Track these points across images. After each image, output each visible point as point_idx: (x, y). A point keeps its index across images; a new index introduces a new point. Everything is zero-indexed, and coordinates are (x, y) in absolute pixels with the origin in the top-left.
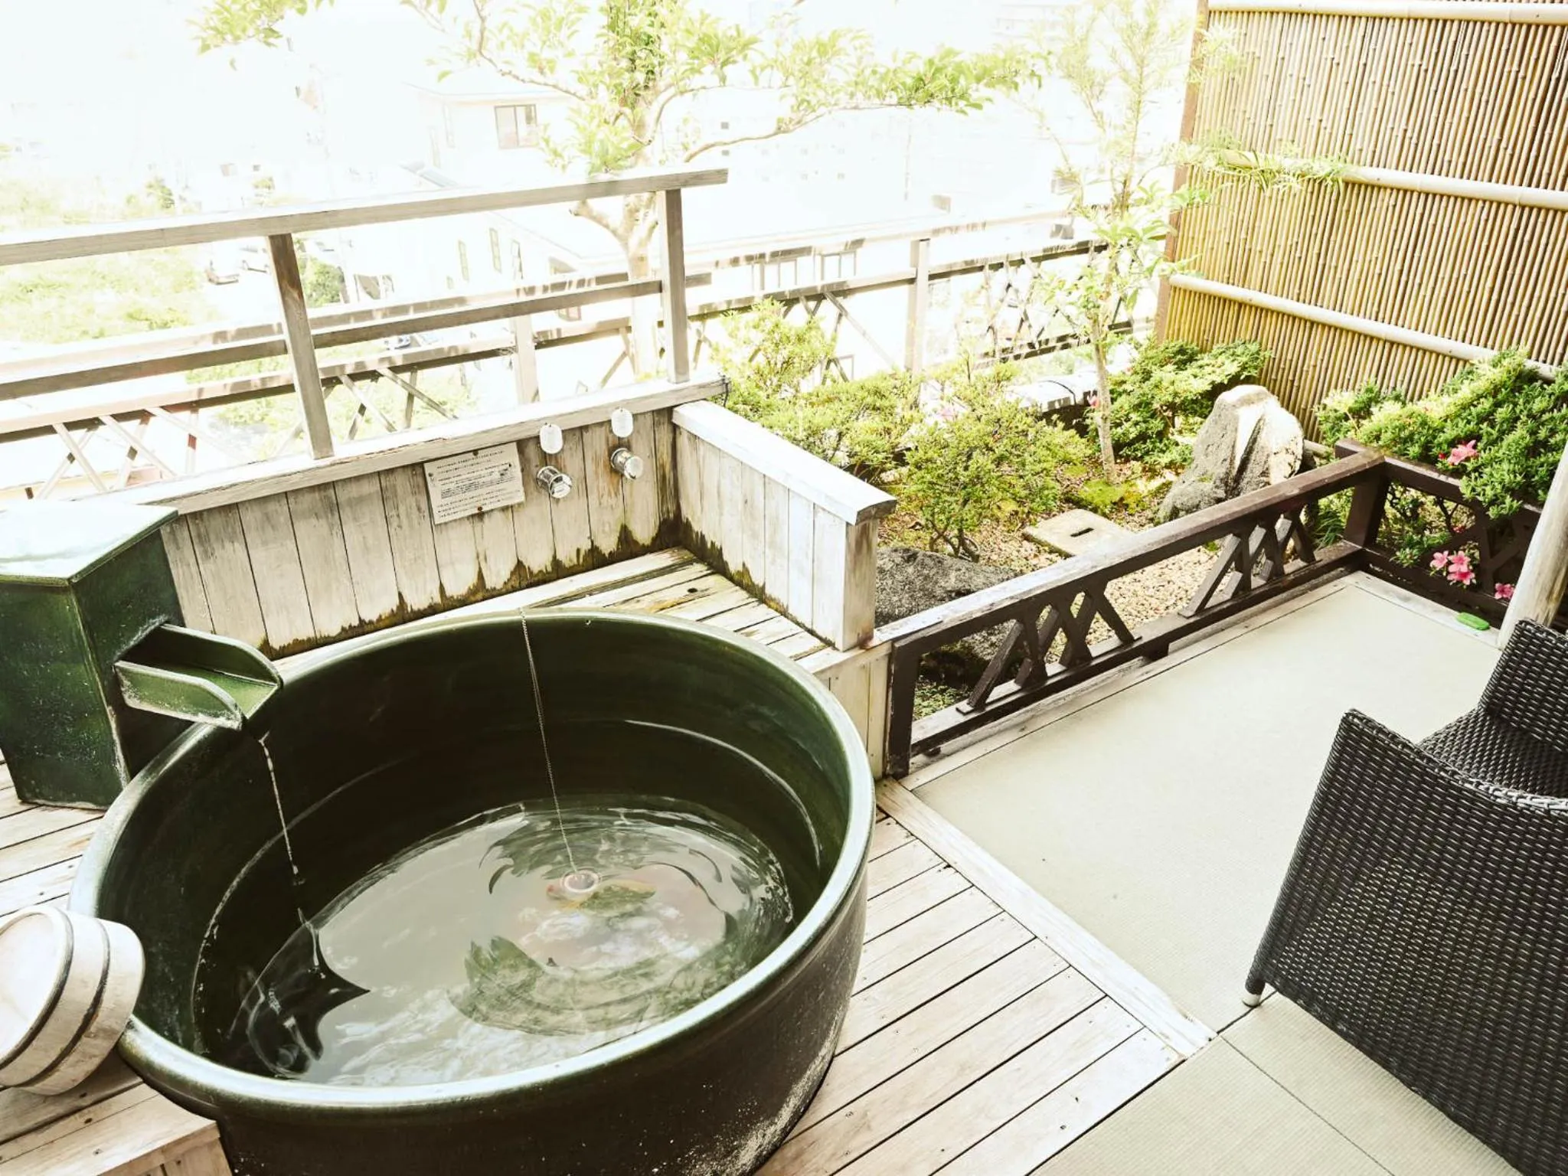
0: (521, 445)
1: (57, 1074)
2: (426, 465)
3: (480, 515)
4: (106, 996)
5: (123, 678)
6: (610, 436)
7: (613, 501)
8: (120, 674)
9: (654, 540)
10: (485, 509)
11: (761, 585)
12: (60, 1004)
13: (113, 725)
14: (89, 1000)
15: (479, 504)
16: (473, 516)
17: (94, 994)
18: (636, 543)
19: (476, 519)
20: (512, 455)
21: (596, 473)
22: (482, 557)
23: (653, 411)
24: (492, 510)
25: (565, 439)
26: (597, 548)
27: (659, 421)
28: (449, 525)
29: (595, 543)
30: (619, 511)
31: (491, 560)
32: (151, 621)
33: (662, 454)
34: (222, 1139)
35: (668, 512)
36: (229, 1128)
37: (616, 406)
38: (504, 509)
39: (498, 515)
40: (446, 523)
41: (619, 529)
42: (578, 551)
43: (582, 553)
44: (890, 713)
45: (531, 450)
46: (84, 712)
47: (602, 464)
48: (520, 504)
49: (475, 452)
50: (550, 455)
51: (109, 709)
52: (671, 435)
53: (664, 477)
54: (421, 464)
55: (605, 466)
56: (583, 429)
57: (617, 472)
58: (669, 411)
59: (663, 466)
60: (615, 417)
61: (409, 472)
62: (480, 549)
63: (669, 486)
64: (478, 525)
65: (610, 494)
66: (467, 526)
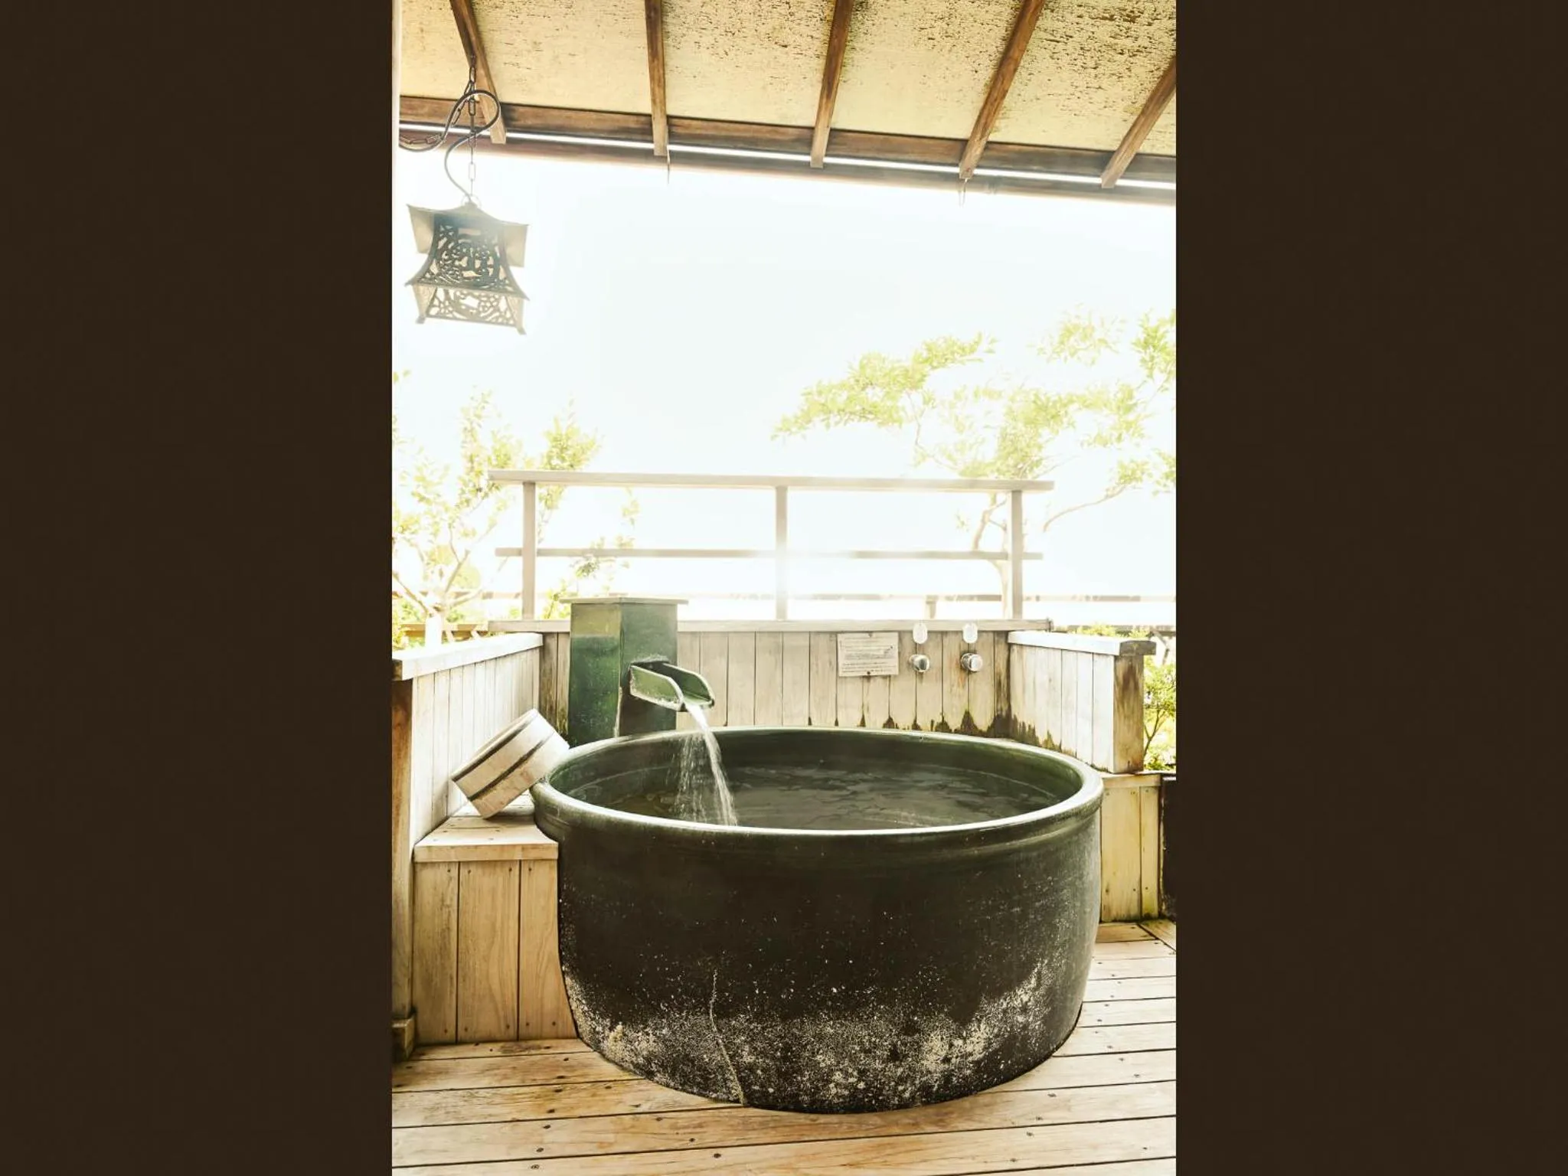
0: (901, 634)
1: (495, 792)
2: (839, 635)
3: (868, 677)
4: (536, 754)
5: (632, 674)
6: (962, 643)
7: (960, 690)
8: (632, 672)
9: (989, 728)
10: (872, 674)
11: (1058, 745)
12: (511, 742)
13: (619, 700)
14: (526, 751)
15: (869, 670)
16: (864, 677)
17: (533, 747)
18: (976, 727)
19: (865, 680)
20: (893, 640)
21: (950, 668)
22: (865, 707)
23: (994, 632)
24: (876, 676)
25: (929, 636)
26: (946, 724)
27: (998, 641)
28: (848, 679)
29: (945, 719)
30: (965, 700)
31: (871, 710)
32: (658, 655)
33: (999, 664)
34: (560, 861)
35: (1002, 710)
36: (564, 851)
37: (969, 622)
38: (884, 677)
39: (879, 680)
40: (846, 677)
41: (963, 713)
42: (932, 722)
43: (935, 724)
44: (1162, 848)
45: (906, 639)
46: (607, 692)
47: (955, 662)
48: (895, 676)
49: (870, 632)
50: (920, 645)
51: (620, 689)
52: (1007, 653)
53: (999, 683)
54: (836, 633)
55: (957, 664)
56: (944, 633)
57: (965, 669)
58: (1006, 633)
59: (999, 675)
60: (965, 628)
61: (828, 635)
62: (865, 703)
63: (1003, 688)
64: (866, 684)
65: (959, 686)
66: (859, 683)
